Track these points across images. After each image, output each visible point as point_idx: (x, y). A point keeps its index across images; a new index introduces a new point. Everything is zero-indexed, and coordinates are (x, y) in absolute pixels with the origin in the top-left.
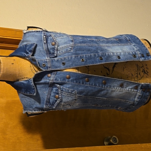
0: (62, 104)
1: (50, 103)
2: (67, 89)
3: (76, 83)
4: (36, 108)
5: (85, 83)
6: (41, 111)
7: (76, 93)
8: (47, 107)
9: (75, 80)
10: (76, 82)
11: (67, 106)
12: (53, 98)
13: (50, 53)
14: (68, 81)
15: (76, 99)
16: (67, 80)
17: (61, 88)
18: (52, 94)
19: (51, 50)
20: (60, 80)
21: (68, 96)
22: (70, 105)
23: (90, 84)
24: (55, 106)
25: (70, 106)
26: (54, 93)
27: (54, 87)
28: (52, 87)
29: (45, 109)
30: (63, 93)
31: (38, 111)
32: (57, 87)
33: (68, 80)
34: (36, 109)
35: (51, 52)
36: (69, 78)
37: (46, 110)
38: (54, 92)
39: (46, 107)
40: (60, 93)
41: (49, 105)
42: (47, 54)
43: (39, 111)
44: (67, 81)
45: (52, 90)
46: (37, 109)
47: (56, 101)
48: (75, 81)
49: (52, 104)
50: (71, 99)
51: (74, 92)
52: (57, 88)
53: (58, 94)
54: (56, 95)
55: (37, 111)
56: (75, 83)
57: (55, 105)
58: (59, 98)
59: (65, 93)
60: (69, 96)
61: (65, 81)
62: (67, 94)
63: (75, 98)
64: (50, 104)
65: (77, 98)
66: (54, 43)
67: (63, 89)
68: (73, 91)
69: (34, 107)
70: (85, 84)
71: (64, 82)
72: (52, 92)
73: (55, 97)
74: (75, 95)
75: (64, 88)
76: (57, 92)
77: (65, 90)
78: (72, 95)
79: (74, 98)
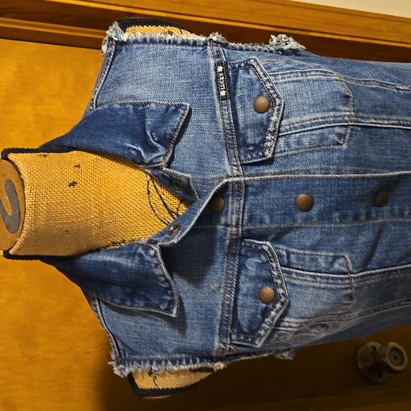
0: (294, 325)
1: (239, 326)
2: (307, 252)
3: (341, 222)
4: (178, 351)
5: (377, 212)
6: (201, 361)
7: (350, 266)
8: (224, 344)
9: (337, 210)
10: (340, 217)
11: (314, 331)
12: (250, 301)
13: (243, 144)
14: (306, 220)
15: (350, 297)
16: (300, 216)
17: (280, 256)
18: (245, 286)
19: (250, 133)
20: (272, 221)
21: (316, 285)
22: (323, 326)
23: (392, 211)
24: (260, 336)
25: (323, 330)
26: (252, 279)
27: (249, 254)
28: (240, 255)
29: (220, 355)
30: (294, 276)
31: (188, 362)
32: (263, 251)
33: (304, 215)
34: (178, 356)
35: (250, 141)
36: (308, 206)
37: (220, 359)
38: (253, 274)
39: (222, 345)
40: (279, 277)
41: (234, 337)
42: (228, 147)
43: (194, 362)
44: (299, 221)
45: (242, 266)
46: (183, 355)
47: (265, 313)
48: (336, 215)
49: (250, 328)
50: (333, 298)
51: (341, 261)
52: (263, 258)
53: (270, 281)
54: (261, 289)
55: (184, 362)
56: (336, 223)
57: (262, 332)
58: (276, 298)
59: (303, 275)
60: (323, 285)
61: (295, 221)
62: (309, 279)
63: (349, 291)
64: (241, 332)
65: (357, 288)
66: (262, 101)
67: (288, 257)
68: (335, 258)
69: (170, 350)
70: (377, 216)
71: (288, 224)
72: (242, 278)
73: (258, 295)
74: (349, 279)
75: (294, 253)
76: (265, 273)
77: (298, 259)
78: (333, 278)
79: (345, 292)
